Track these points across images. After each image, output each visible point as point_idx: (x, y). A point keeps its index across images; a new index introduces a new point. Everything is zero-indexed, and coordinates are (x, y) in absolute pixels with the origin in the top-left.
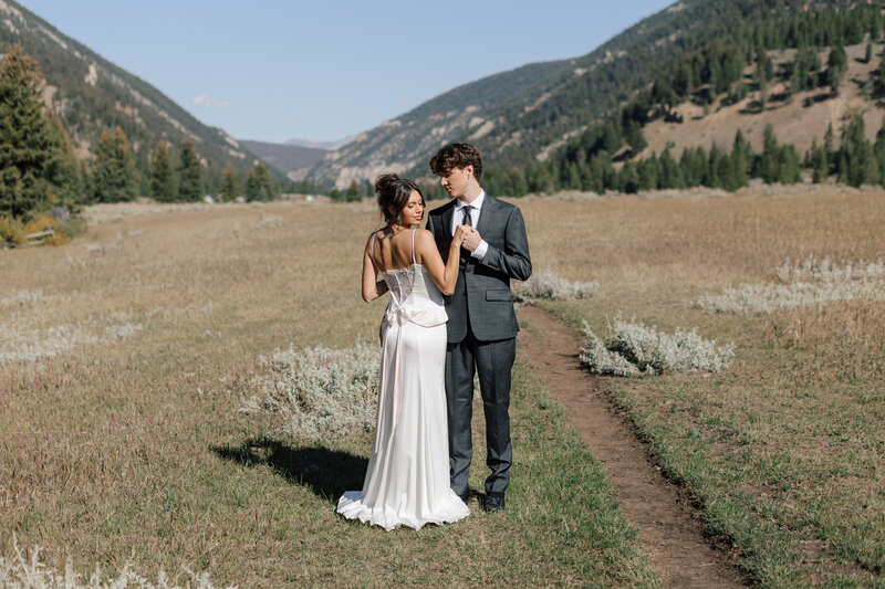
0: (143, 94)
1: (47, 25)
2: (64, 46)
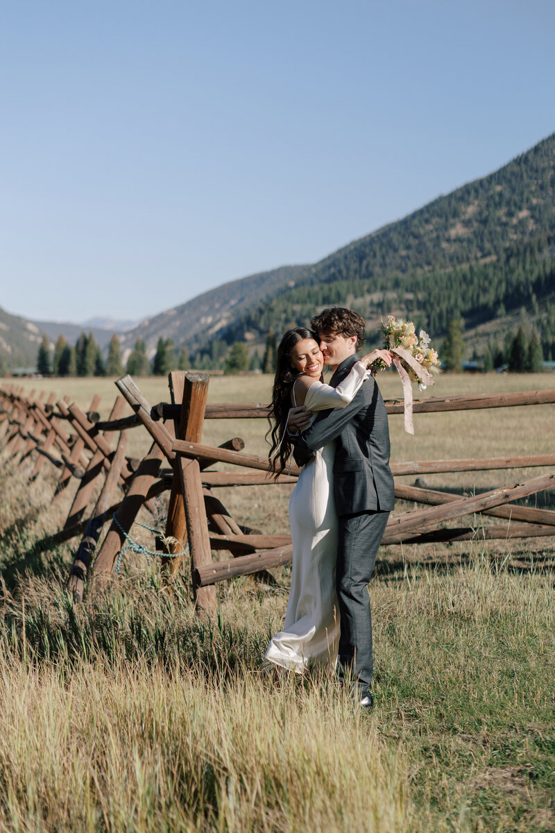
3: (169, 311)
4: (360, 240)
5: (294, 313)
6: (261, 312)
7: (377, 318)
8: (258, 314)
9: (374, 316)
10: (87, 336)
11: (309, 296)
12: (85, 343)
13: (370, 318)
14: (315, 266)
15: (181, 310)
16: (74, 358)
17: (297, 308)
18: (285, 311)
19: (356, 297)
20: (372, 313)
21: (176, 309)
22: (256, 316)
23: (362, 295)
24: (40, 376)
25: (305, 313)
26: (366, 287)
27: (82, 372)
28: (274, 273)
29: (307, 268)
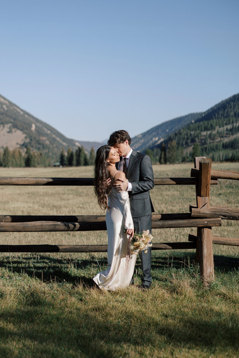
0: (48, 129)
1: (16, 106)
2: (22, 113)
3: (139, 135)
4: (226, 100)
5: (191, 135)
6: (176, 135)
7: (229, 137)
8: (174, 136)
9: (228, 136)
10: (81, 148)
11: (198, 127)
12: (80, 150)
13: (226, 137)
14: (204, 113)
15: (144, 135)
16: (75, 158)
17: (193, 133)
18: (187, 134)
19: (220, 127)
20: (227, 134)
21: (142, 134)
22: (173, 137)
23: (223, 126)
24: (61, 166)
25: (196, 135)
26: (225, 122)
27: (78, 164)
28: (186, 116)
29: (201, 114)
